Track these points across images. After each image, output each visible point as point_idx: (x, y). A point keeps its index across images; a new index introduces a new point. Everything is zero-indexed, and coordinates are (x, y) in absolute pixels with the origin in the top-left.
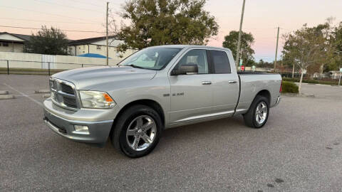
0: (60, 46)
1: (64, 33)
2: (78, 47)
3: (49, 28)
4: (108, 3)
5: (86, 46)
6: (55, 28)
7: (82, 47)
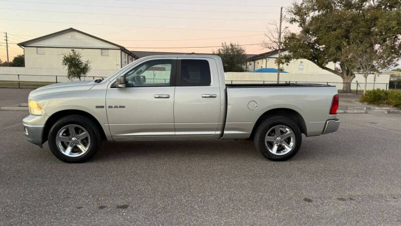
0: (238, 62)
1: (243, 48)
2: (257, 62)
3: (228, 44)
4: (282, 9)
5: (264, 60)
6: (233, 43)
7: (260, 61)
